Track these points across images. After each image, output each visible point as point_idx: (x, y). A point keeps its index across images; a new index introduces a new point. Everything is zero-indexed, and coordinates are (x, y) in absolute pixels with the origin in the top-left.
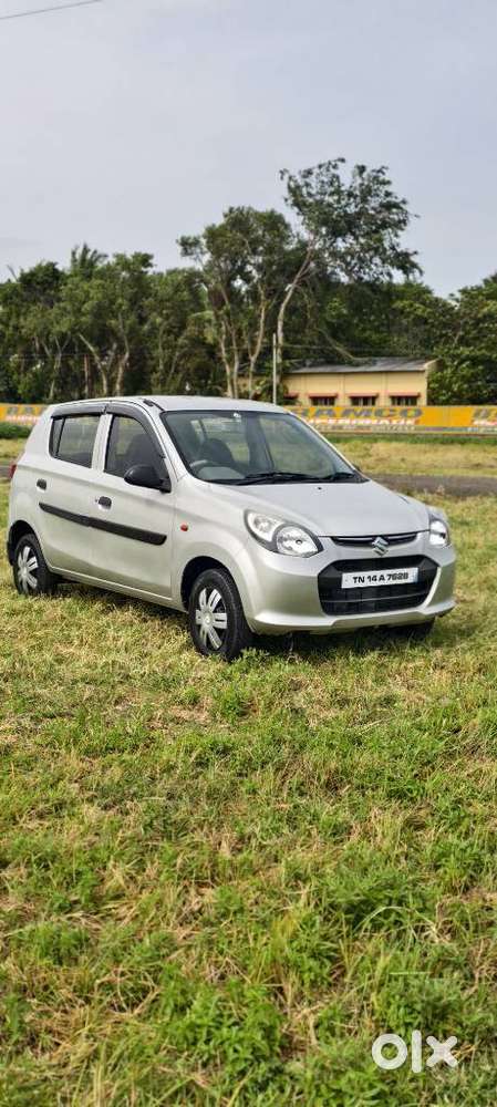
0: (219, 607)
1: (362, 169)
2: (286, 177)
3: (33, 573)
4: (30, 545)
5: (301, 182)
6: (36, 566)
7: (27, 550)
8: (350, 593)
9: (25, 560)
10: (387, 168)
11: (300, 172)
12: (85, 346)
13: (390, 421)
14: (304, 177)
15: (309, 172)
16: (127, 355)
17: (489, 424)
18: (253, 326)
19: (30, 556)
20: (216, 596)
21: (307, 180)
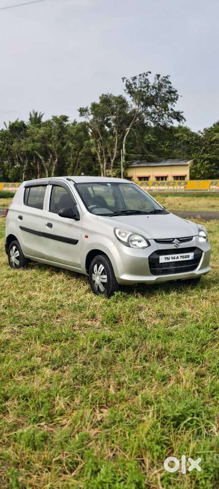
0: (103, 273)
1: (158, 76)
2: (125, 80)
3: (17, 258)
4: (15, 245)
5: (131, 82)
6: (18, 255)
7: (14, 248)
8: (163, 265)
9: (13, 252)
10: (169, 76)
11: (131, 78)
12: (38, 156)
13: (173, 187)
14: (134, 80)
15: (135, 78)
16: (57, 160)
17: (217, 188)
18: (112, 146)
19: (16, 250)
20: (102, 267)
21: (135, 81)
